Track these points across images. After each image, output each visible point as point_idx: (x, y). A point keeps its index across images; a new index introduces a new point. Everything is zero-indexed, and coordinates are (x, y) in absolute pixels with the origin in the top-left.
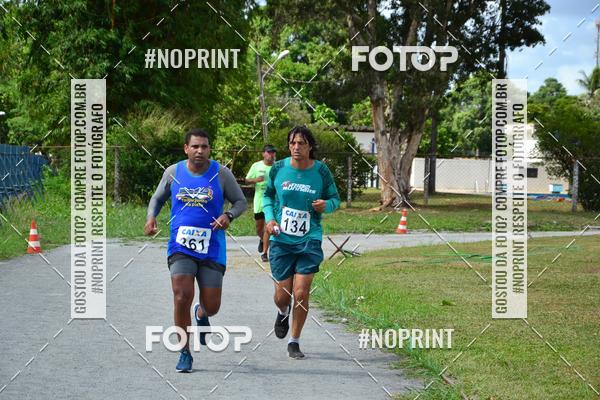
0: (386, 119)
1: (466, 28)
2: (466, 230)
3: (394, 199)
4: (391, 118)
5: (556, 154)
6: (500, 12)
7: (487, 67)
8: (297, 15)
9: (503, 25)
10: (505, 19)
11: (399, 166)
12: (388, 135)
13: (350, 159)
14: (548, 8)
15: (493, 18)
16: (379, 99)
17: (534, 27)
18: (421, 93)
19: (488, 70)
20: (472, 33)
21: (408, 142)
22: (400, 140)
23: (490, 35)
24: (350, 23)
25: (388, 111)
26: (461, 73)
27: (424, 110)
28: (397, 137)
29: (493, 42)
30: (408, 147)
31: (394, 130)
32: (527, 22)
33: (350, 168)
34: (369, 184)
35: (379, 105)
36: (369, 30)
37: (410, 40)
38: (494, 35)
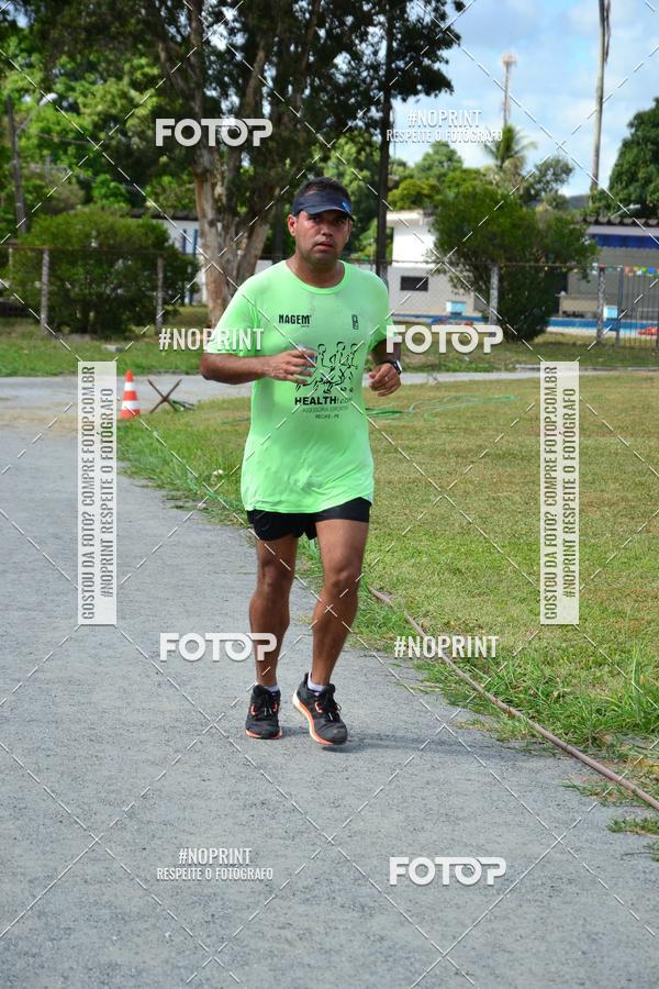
0: (217, 200)
1: (336, 66)
4: (224, 199)
5: (465, 256)
6: (384, 45)
7: (368, 125)
8: (84, 41)
9: (390, 63)
10: (392, 55)
11: (235, 273)
12: (219, 225)
13: (160, 262)
14: (457, 39)
15: (375, 53)
16: (206, 171)
17: (437, 66)
18: (269, 164)
19: (367, 130)
20: (345, 75)
21: (249, 237)
22: (237, 234)
23: (372, 79)
24: (163, 55)
25: (219, 190)
26: (327, 134)
28: (233, 229)
29: (376, 88)
30: (248, 245)
31: (228, 217)
32: (426, 59)
33: (161, 276)
34: (187, 300)
35: (207, 181)
36: (192, 66)
37: (252, 83)
38: (378, 78)
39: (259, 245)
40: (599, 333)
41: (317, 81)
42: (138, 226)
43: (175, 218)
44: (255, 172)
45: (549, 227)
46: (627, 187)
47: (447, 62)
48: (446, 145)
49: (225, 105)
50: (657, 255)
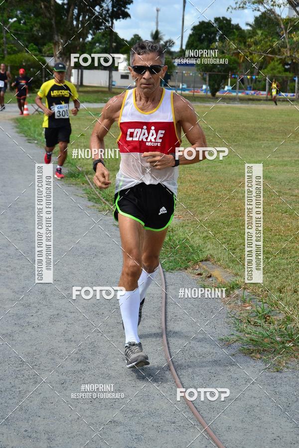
1: (96, 10)
2: (95, 102)
4: (62, 51)
6: (111, 3)
7: (105, 28)
9: (113, 9)
10: (113, 6)
12: (61, 58)
14: (132, 2)
15: (108, 6)
16: (56, 42)
17: (126, 10)
20: (98, 13)
22: (66, 61)
23: (106, 14)
24: (43, 6)
25: (60, 48)
27: (76, 47)
29: (108, 17)
31: (63, 56)
32: (123, 8)
35: (57, 45)
37: (70, 15)
38: (108, 14)
41: (90, 15)
43: (48, 56)
47: (129, 9)
48: (138, 35)
50: (194, 68)
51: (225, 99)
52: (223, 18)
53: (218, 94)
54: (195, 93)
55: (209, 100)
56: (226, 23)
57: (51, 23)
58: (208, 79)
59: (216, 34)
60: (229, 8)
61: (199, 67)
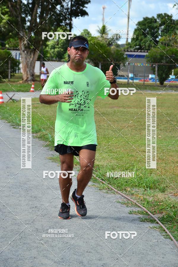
0: (25, 45)
1: (57, 9)
3: (28, 78)
4: (27, 45)
5: (92, 60)
6: (70, 3)
9: (71, 8)
10: (72, 6)
11: (30, 65)
12: (26, 52)
13: (10, 62)
14: (90, 2)
15: (68, 5)
16: (22, 37)
17: (84, 9)
18: (39, 35)
19: (65, 26)
20: (59, 11)
21: (34, 55)
23: (67, 12)
24: (10, 6)
25: (25, 42)
26: (54, 27)
27: (40, 42)
28: (29, 53)
29: (68, 15)
30: (33, 57)
31: (28, 50)
32: (81, 7)
33: (10, 65)
34: (17, 72)
35: (22, 40)
36: (18, 8)
37: (34, 13)
38: (68, 12)
39: (36, 57)
40: (128, 80)
41: (52, 13)
42: (4, 52)
43: (14, 50)
44: (35, 37)
45: (115, 52)
46: (136, 41)
47: (87, 8)
48: (87, 30)
49: (27, 19)
50: (144, 60)
51: (172, 87)
52: (165, 14)
53: (165, 83)
54: (145, 82)
55: (159, 88)
56: (168, 19)
57: (18, 20)
58: (156, 69)
59: (158, 29)
60: (175, 5)
61: (148, 59)
